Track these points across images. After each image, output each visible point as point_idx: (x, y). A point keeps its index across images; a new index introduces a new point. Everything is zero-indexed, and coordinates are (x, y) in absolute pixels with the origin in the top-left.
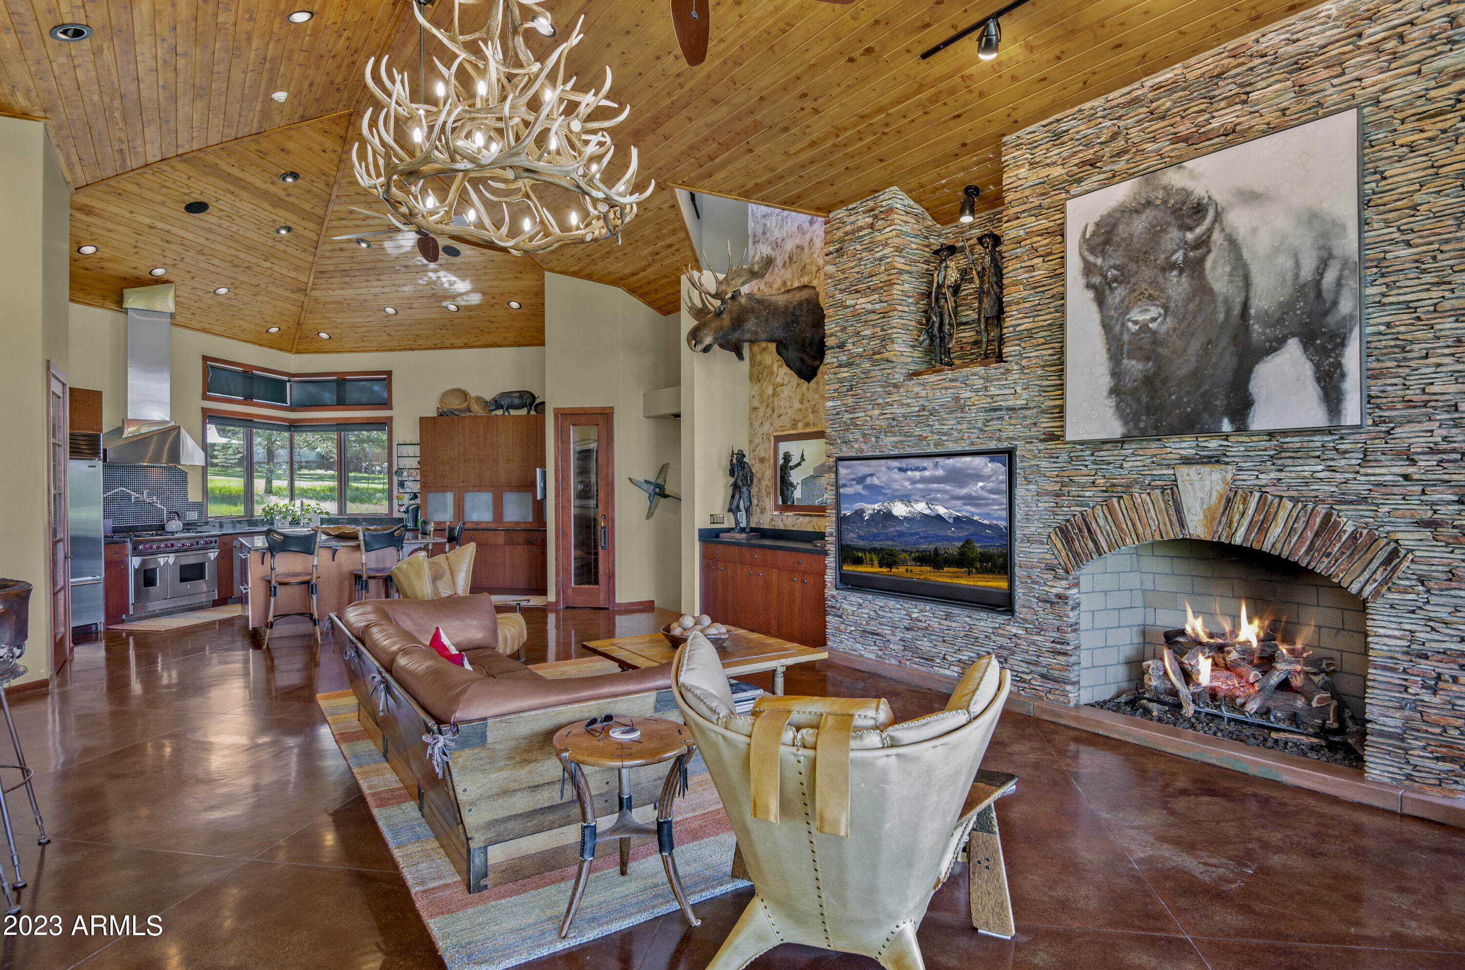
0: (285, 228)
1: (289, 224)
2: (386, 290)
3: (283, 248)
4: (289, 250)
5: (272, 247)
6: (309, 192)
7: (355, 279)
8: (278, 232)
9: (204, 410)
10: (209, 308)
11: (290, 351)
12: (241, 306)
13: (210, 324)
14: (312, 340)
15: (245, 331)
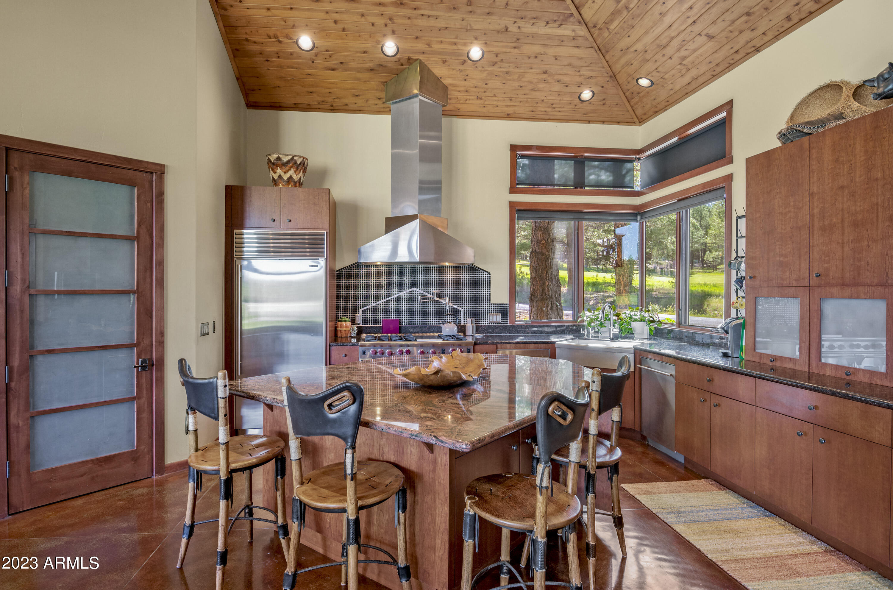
9: (512, 205)
10: (486, 84)
11: (633, 123)
12: (517, 70)
13: (507, 106)
14: (640, 97)
15: (554, 106)
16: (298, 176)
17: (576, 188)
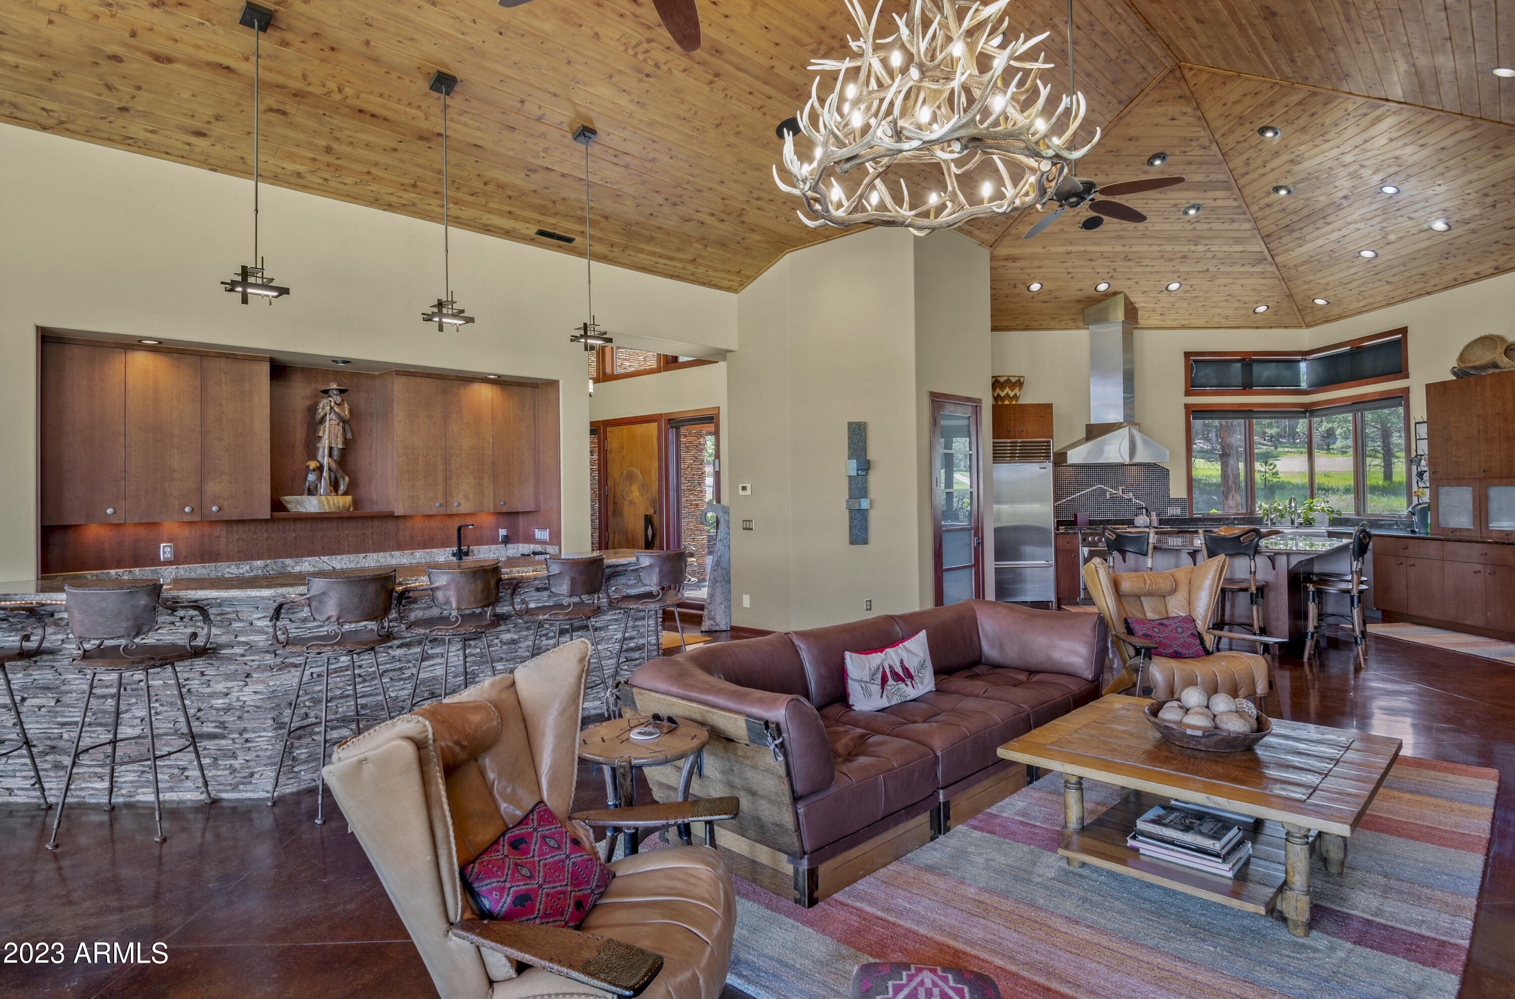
0: (1193, 207)
1: (1192, 202)
2: (1345, 231)
3: (1206, 226)
4: (1214, 226)
5: (1194, 229)
6: (1190, 163)
7: (1305, 231)
8: (1186, 213)
9: (1187, 407)
11: (1300, 327)
12: (1205, 295)
14: (1313, 310)
15: (1229, 318)
16: (1014, 393)
17: (1244, 388)
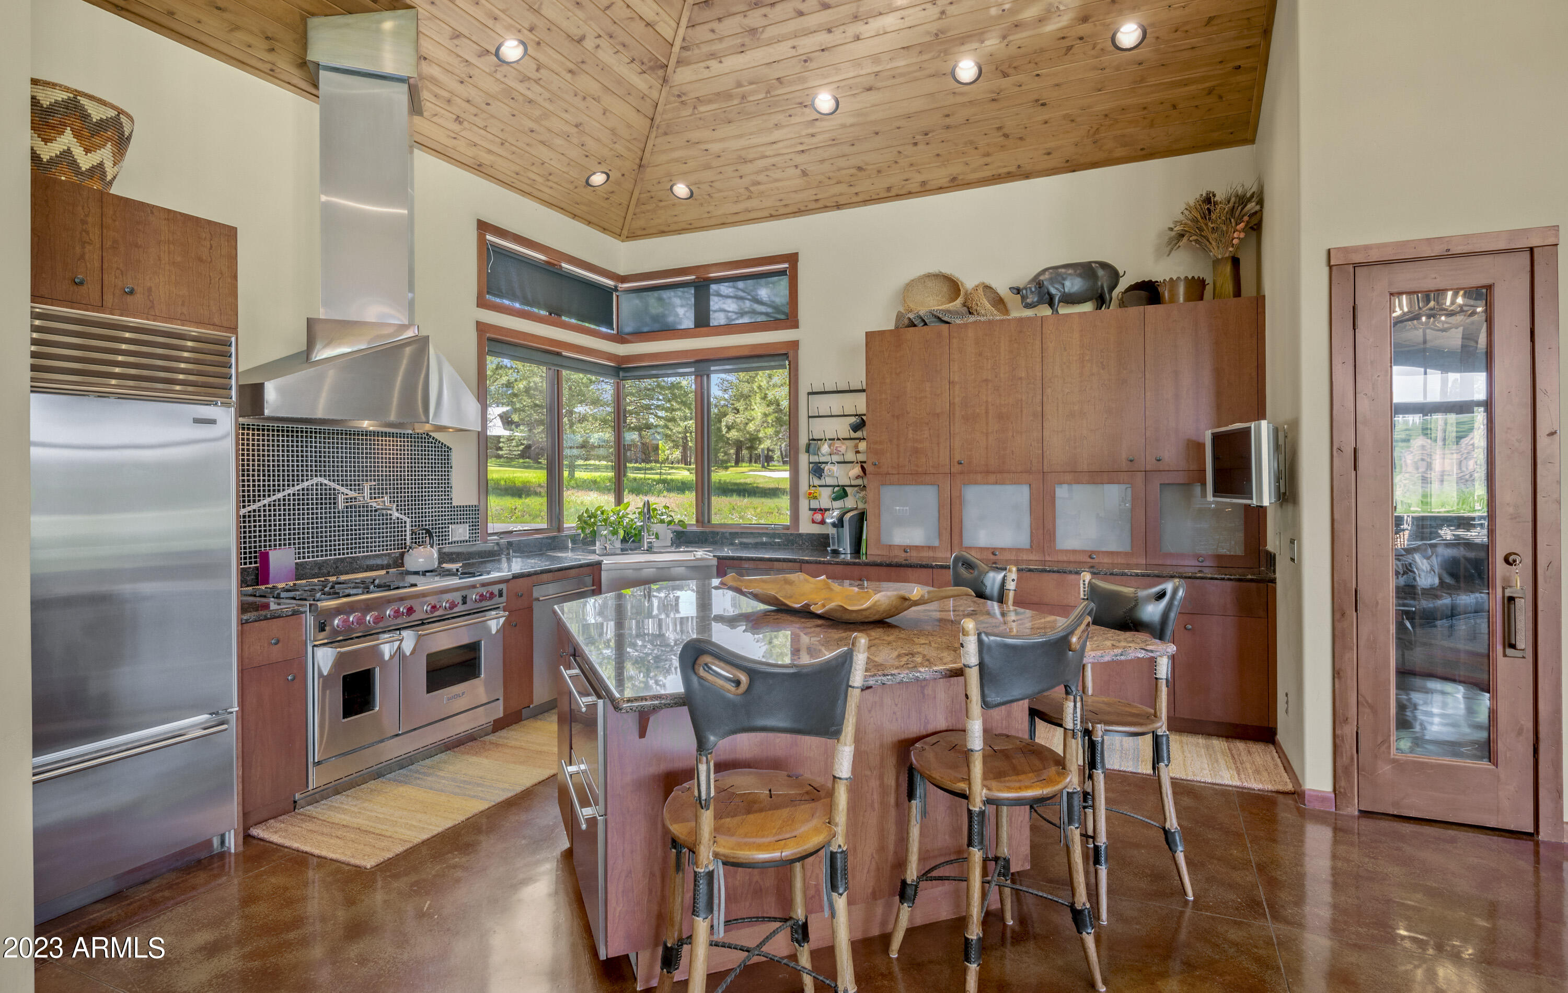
9: (480, 327)
10: (488, 104)
11: (618, 235)
12: (547, 105)
13: (490, 152)
14: (658, 206)
15: (550, 178)
17: (551, 315)
